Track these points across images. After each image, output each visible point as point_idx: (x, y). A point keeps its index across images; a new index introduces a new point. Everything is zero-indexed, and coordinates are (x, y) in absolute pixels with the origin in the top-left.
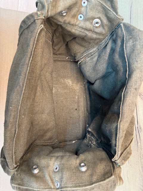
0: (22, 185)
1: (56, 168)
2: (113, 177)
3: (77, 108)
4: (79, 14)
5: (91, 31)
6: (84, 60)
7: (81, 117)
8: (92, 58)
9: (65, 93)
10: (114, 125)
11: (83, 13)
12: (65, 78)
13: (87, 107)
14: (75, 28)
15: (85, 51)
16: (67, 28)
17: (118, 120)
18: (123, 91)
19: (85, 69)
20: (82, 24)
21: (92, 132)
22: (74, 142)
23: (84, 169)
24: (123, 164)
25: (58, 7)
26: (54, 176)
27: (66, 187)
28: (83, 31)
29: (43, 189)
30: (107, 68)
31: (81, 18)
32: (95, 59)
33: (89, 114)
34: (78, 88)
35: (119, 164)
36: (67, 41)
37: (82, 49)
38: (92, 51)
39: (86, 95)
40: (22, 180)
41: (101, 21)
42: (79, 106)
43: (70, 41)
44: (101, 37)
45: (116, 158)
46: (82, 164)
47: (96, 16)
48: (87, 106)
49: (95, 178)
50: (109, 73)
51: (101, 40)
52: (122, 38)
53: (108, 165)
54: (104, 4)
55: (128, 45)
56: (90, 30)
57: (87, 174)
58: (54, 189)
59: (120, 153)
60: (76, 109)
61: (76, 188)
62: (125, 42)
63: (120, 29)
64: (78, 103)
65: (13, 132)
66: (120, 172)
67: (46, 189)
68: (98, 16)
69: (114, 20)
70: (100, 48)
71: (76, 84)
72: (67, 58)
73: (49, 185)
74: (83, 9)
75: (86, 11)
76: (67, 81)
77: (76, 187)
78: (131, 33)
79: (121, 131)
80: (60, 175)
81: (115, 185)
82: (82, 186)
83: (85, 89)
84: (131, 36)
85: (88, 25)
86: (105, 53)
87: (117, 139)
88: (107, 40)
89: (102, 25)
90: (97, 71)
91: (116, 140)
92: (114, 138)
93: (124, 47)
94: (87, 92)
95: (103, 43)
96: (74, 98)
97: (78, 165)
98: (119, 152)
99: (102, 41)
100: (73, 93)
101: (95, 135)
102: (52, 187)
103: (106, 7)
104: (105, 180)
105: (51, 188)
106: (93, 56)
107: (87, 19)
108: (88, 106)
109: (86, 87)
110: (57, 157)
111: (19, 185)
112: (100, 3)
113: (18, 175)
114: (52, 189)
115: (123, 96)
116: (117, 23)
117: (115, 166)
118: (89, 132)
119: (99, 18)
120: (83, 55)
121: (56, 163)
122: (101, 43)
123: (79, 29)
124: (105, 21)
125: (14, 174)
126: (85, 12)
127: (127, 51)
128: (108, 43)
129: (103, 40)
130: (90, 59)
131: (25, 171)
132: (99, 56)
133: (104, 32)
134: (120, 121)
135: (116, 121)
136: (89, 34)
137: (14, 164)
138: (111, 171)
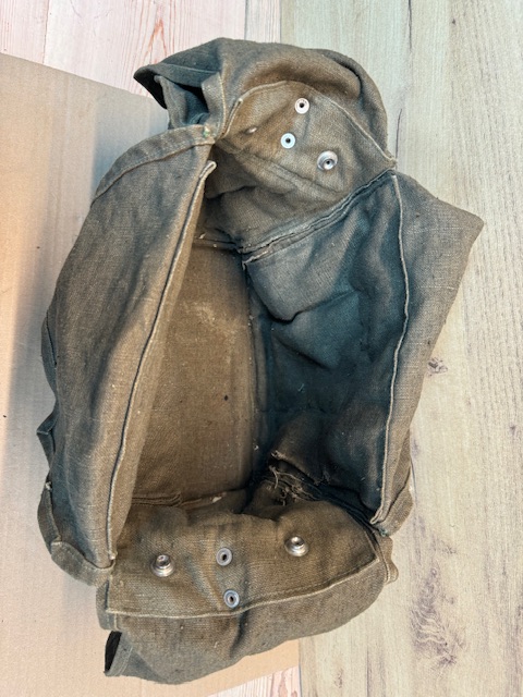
0: (134, 610)
1: (225, 557)
2: (378, 560)
3: (228, 394)
4: (285, 132)
5: (310, 179)
6: (269, 254)
7: (241, 420)
8: (295, 251)
9: (195, 345)
10: (375, 433)
11: (297, 130)
12: (195, 299)
13: (257, 392)
14: (269, 168)
15: (275, 228)
16: (246, 164)
17: (386, 419)
18: (396, 347)
19: (271, 278)
20: (289, 160)
21: (292, 460)
22: (216, 499)
23: (299, 551)
24: (396, 529)
25: (249, 114)
26: (221, 579)
27: (261, 599)
28: (288, 177)
29: (194, 614)
30: (338, 282)
31: (287, 142)
32: (303, 254)
33: (261, 411)
34: (233, 332)
35: (386, 532)
36: (221, 192)
37: (266, 222)
38: (295, 230)
39: (255, 354)
40: (132, 596)
41: (339, 157)
42: (233, 389)
43: (232, 193)
44: (330, 198)
45: (380, 514)
46: (295, 539)
47: (330, 145)
48: (257, 387)
49: (332, 571)
50: (341, 294)
51: (326, 206)
52: (392, 212)
53: (359, 537)
54: (354, 119)
55: (410, 232)
56: (307, 178)
57: (311, 562)
58: (223, 611)
59: (389, 502)
60: (226, 398)
61: (289, 599)
62: (401, 224)
63: (387, 189)
64: (233, 377)
65: (113, 457)
66: (390, 548)
67: (202, 613)
68: (334, 146)
69: (373, 162)
70: (320, 225)
71: (227, 320)
72: (202, 237)
73: (208, 604)
74: (298, 122)
75: (306, 127)
76: (199, 308)
77: (289, 595)
78: (419, 206)
79: (393, 446)
80: (241, 571)
81: (381, 583)
82: (304, 592)
83: (253, 336)
84: (419, 211)
85: (305, 164)
86: (337, 242)
87: (384, 467)
88: (345, 207)
89: (340, 168)
90: (308, 286)
91: (380, 470)
92: (373, 466)
93: (400, 237)
94: (260, 346)
95: (332, 214)
96: (220, 361)
97: (282, 543)
98: (386, 501)
99: (328, 207)
100: (217, 347)
101: (301, 468)
102: (219, 606)
103: (356, 127)
104: (357, 570)
105: (216, 610)
106: (297, 245)
107: (303, 149)
108: (260, 387)
109: (257, 329)
110: (222, 528)
111: (125, 609)
112: (344, 113)
113: (119, 583)
114: (218, 612)
115: (396, 359)
116: (380, 170)
117: (377, 536)
118: (277, 462)
119: (336, 151)
120: (268, 238)
121: (222, 544)
122: (327, 212)
123: (279, 173)
124: (349, 159)
125: (108, 582)
126: (301, 130)
127: (407, 247)
128: (346, 217)
129: (332, 205)
130: (288, 253)
131: (134, 572)
132: (318, 247)
133: (341, 186)
134: (391, 422)
135: (380, 420)
136: (302, 188)
137: (110, 552)
138: (371, 550)
